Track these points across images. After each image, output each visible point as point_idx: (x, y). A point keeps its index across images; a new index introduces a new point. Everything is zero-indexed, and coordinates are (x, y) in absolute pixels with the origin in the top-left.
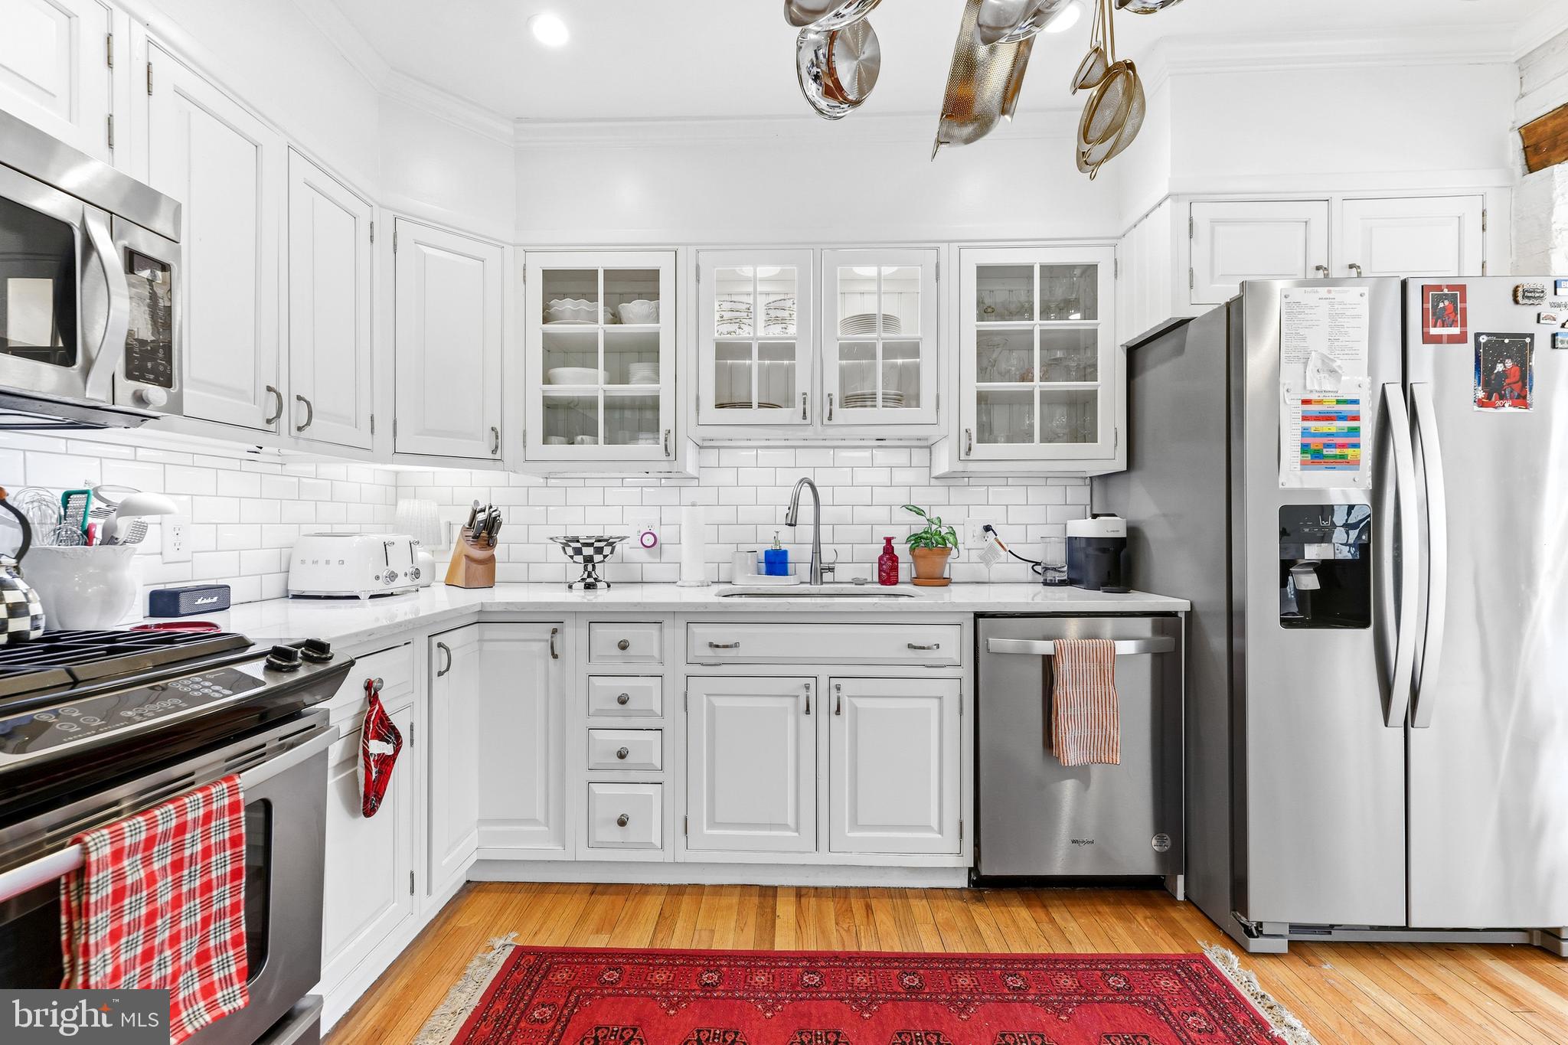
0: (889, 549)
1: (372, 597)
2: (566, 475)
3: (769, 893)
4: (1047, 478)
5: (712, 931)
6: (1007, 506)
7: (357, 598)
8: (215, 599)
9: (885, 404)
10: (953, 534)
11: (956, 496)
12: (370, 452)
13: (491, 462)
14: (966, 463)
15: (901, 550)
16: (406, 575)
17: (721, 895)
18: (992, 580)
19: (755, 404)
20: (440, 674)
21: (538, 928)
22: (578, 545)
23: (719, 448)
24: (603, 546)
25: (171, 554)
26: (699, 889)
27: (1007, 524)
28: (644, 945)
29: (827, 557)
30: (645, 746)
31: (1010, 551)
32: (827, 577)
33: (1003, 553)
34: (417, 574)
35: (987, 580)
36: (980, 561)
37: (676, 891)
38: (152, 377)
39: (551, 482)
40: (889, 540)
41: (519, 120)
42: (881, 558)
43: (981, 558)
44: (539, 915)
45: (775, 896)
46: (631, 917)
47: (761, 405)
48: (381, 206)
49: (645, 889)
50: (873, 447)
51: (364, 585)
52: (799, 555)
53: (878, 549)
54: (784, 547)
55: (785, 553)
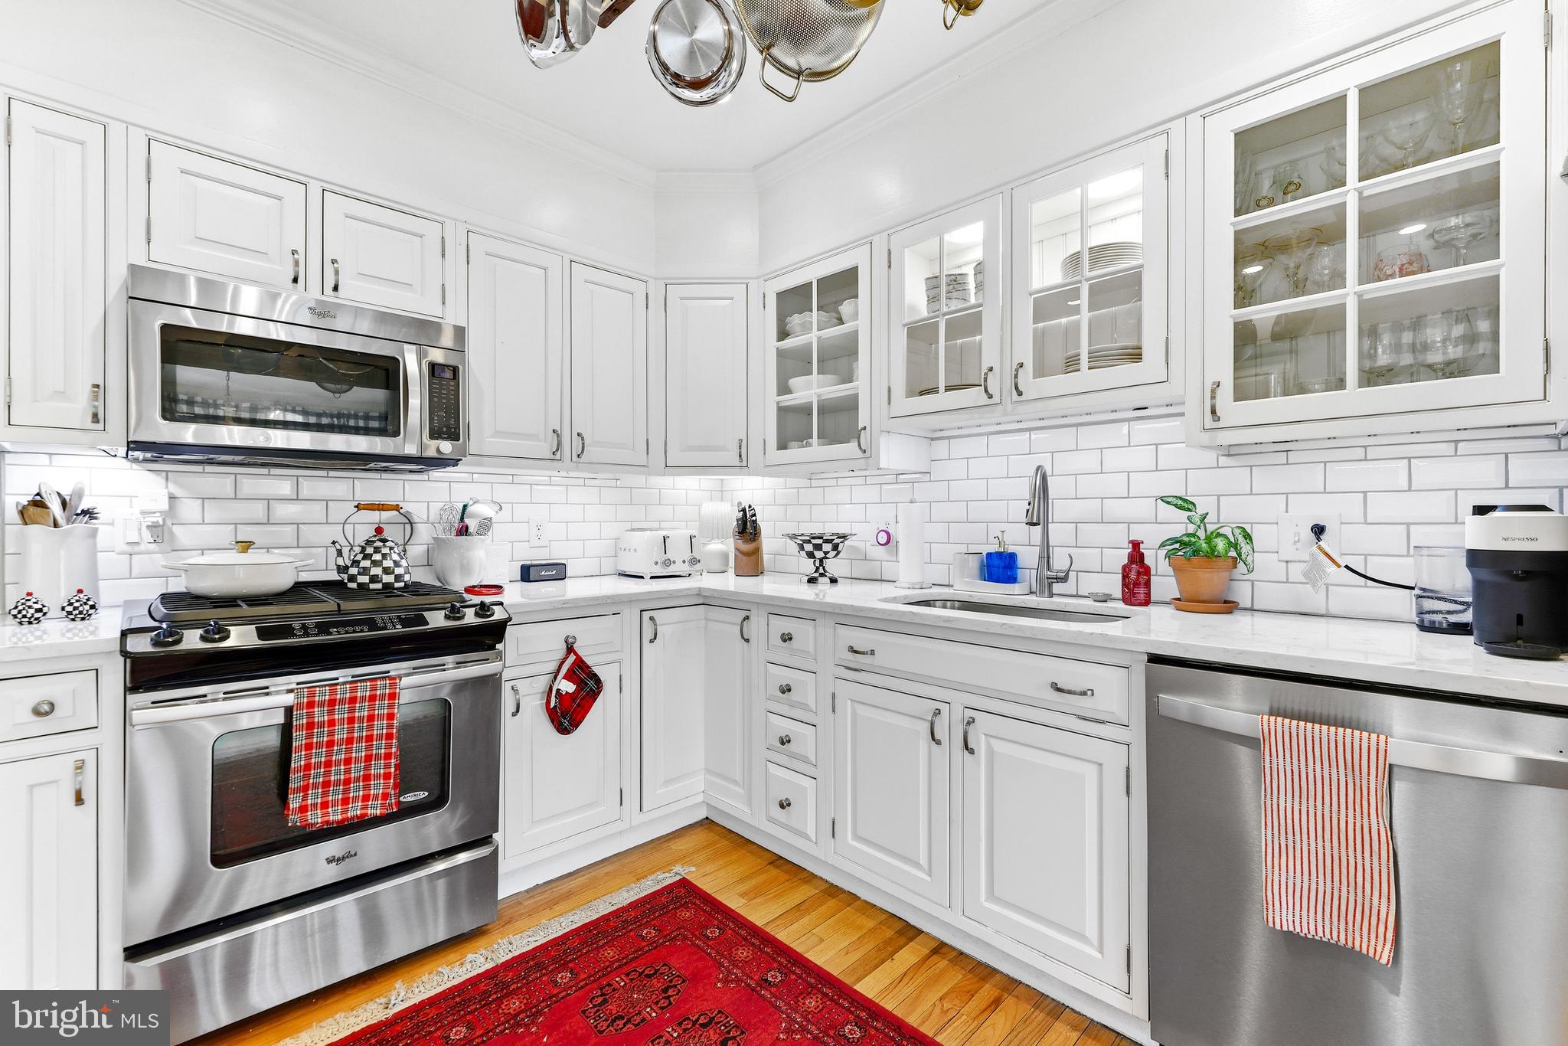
0: (1136, 555)
1: (652, 577)
2: (823, 476)
3: (909, 932)
4: (1457, 442)
5: (822, 940)
6: (1365, 493)
7: (642, 577)
8: (554, 572)
9: (1093, 364)
10: (1248, 537)
11: (1263, 480)
12: (646, 468)
13: (739, 469)
14: (1213, 433)
15: (1155, 558)
16: (684, 562)
17: (864, 914)
18: (1333, 610)
19: (942, 388)
20: (651, 641)
21: (711, 871)
22: (820, 541)
23: (949, 438)
24: (836, 543)
25: (535, 542)
26: (855, 897)
27: (1366, 523)
28: (759, 923)
29: (1059, 562)
30: (804, 739)
31: (1347, 567)
32: (1057, 588)
33: (1331, 569)
34: (694, 561)
35: (1323, 612)
36: (1305, 581)
37: (833, 891)
38: (446, 436)
39: (814, 483)
40: (1136, 545)
41: (756, 167)
42: (1124, 568)
43: (1305, 575)
44: (721, 862)
45: (911, 939)
46: (775, 896)
47: (948, 389)
48: (655, 279)
49: (810, 878)
50: (1129, 420)
51: (647, 570)
52: (1028, 558)
53: (1123, 556)
54: (1011, 549)
55: (1012, 557)
